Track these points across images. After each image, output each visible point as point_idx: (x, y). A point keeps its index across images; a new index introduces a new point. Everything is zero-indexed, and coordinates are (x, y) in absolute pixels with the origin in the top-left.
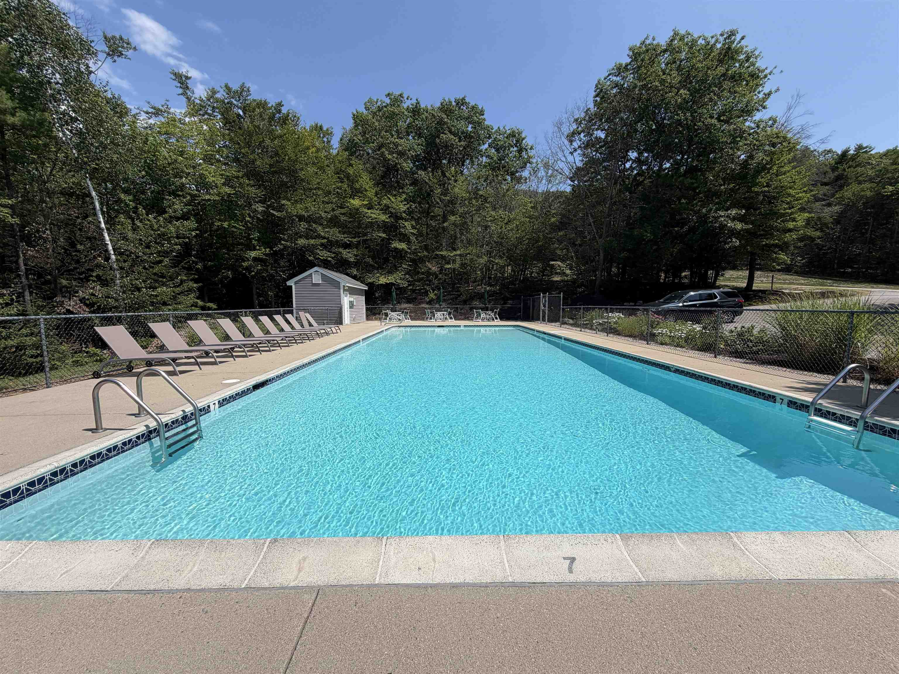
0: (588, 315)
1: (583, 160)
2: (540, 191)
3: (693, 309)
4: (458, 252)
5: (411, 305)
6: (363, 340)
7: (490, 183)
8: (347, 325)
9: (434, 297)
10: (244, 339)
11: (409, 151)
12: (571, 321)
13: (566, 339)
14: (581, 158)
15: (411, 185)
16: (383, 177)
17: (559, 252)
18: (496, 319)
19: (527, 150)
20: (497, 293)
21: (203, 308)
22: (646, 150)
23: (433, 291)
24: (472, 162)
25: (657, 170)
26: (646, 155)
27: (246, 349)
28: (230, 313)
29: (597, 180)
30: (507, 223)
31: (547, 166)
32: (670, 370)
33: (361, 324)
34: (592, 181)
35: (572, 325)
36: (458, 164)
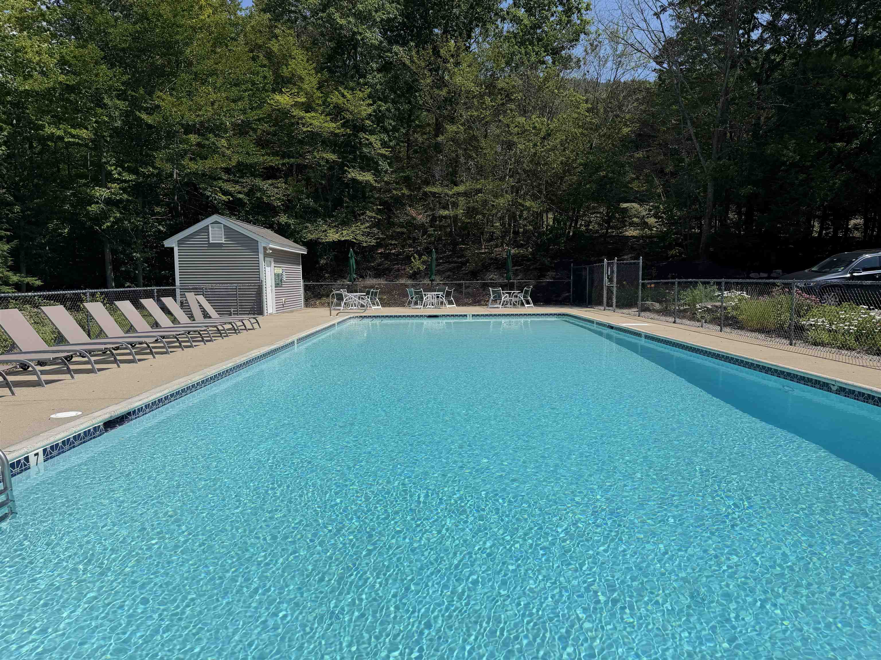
0: (687, 295)
1: (677, 27)
2: (603, 80)
3: (869, 282)
4: (461, 188)
5: (382, 281)
6: (300, 340)
7: (517, 67)
8: (271, 314)
9: (423, 267)
10: (88, 340)
11: (376, 11)
12: (657, 306)
13: (647, 337)
14: (673, 23)
15: (379, 71)
16: (330, 58)
17: (635, 186)
18: (528, 303)
19: (579, 11)
20: (529, 260)
21: (18, 287)
22: (787, 9)
23: (420, 256)
24: (485, 33)
25: (805, 43)
26: (786, 17)
27: (93, 359)
28: (64, 295)
29: (701, 62)
30: (544, 138)
31: (614, 37)
32: (829, 390)
33: (294, 314)
34: (693, 63)
35: (658, 312)
36: (460, 34)
